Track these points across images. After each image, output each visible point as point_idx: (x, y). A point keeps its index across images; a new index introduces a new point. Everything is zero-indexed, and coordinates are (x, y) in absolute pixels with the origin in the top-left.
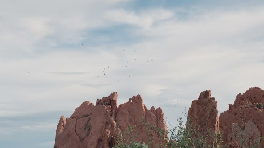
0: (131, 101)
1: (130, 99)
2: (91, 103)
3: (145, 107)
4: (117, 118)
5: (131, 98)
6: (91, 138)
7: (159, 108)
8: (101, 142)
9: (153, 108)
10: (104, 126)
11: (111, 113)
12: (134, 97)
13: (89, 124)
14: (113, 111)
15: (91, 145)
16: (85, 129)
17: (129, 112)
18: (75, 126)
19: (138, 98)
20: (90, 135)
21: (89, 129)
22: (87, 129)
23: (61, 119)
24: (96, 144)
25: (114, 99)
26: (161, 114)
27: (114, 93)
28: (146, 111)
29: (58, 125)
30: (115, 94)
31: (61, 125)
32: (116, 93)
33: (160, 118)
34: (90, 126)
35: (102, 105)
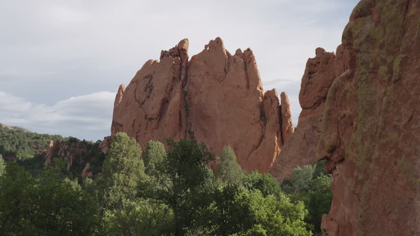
0: (208, 48)
1: (206, 47)
2: (154, 60)
3: (227, 53)
4: (188, 73)
5: (208, 44)
6: (153, 100)
7: (249, 50)
8: (166, 104)
9: (239, 51)
10: (171, 83)
11: (180, 67)
12: (211, 42)
13: (151, 83)
14: (184, 64)
15: (153, 108)
16: (145, 90)
17: (205, 62)
18: (135, 91)
19: (218, 42)
20: (151, 96)
21: (151, 90)
22: (148, 90)
23: (121, 88)
24: (159, 107)
25: (184, 48)
26: (252, 56)
27: (184, 40)
28: (229, 57)
29: (117, 95)
30: (186, 41)
31: (120, 95)
32: (187, 39)
33: (250, 62)
34: (151, 86)
35: (168, 56)
